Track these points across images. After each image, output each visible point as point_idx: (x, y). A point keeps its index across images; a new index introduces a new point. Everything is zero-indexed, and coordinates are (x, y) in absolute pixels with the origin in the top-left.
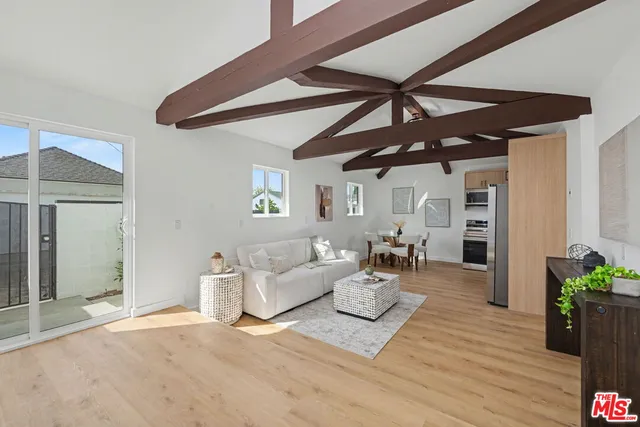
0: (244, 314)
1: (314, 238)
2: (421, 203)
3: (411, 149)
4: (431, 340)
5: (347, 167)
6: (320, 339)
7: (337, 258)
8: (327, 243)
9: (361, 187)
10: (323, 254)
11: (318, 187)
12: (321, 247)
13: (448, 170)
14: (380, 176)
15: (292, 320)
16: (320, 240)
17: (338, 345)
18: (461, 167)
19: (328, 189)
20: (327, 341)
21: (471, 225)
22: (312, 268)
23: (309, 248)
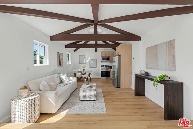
0: (41, 114)
1: (59, 73)
2: (88, 60)
3: (88, 43)
4: (114, 102)
5: (67, 46)
6: (84, 113)
7: (69, 81)
8: (65, 75)
9: (70, 54)
10: (65, 80)
11: (58, 53)
12: (64, 77)
13: (96, 51)
14: (75, 51)
15: (66, 109)
16: (62, 74)
17: (92, 113)
18: (100, 50)
19: (62, 54)
20: (88, 113)
21: (102, 66)
22: (64, 86)
23: (59, 78)
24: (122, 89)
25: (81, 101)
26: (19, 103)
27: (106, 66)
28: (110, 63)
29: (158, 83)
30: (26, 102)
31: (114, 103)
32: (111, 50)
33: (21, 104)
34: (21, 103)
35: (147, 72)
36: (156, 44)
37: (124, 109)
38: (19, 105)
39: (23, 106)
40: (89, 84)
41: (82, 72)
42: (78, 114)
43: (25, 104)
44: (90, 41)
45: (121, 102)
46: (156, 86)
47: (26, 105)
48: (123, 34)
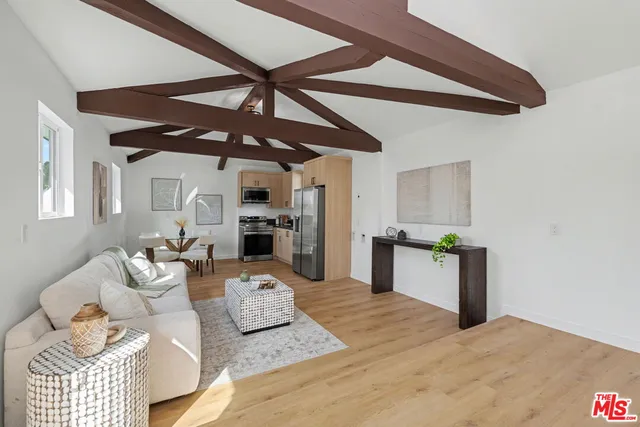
2: (190, 198)
5: (117, 139)
7: (159, 276)
9: (119, 172)
11: (96, 164)
13: (221, 166)
14: (131, 159)
15: (218, 371)
19: (104, 170)
21: (243, 221)
22: (160, 296)
23: (121, 268)
24: (332, 282)
25: (245, 334)
26: (99, 377)
27: (255, 220)
28: (269, 210)
29: (446, 254)
30: (125, 364)
31: (342, 320)
32: (272, 167)
33: (107, 380)
34: (106, 374)
35: (402, 231)
36: (425, 166)
37: (377, 327)
38: (99, 384)
39: (115, 384)
40: (251, 278)
41: (175, 243)
42: (276, 372)
43: (122, 375)
44: (214, 132)
45: (356, 313)
46: (439, 260)
47: (126, 376)
48: (341, 128)
